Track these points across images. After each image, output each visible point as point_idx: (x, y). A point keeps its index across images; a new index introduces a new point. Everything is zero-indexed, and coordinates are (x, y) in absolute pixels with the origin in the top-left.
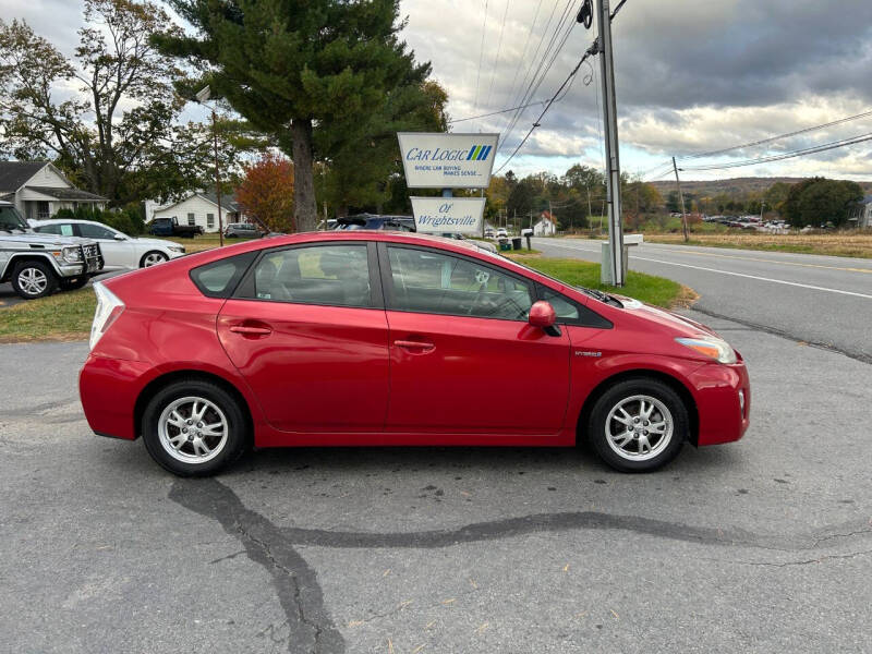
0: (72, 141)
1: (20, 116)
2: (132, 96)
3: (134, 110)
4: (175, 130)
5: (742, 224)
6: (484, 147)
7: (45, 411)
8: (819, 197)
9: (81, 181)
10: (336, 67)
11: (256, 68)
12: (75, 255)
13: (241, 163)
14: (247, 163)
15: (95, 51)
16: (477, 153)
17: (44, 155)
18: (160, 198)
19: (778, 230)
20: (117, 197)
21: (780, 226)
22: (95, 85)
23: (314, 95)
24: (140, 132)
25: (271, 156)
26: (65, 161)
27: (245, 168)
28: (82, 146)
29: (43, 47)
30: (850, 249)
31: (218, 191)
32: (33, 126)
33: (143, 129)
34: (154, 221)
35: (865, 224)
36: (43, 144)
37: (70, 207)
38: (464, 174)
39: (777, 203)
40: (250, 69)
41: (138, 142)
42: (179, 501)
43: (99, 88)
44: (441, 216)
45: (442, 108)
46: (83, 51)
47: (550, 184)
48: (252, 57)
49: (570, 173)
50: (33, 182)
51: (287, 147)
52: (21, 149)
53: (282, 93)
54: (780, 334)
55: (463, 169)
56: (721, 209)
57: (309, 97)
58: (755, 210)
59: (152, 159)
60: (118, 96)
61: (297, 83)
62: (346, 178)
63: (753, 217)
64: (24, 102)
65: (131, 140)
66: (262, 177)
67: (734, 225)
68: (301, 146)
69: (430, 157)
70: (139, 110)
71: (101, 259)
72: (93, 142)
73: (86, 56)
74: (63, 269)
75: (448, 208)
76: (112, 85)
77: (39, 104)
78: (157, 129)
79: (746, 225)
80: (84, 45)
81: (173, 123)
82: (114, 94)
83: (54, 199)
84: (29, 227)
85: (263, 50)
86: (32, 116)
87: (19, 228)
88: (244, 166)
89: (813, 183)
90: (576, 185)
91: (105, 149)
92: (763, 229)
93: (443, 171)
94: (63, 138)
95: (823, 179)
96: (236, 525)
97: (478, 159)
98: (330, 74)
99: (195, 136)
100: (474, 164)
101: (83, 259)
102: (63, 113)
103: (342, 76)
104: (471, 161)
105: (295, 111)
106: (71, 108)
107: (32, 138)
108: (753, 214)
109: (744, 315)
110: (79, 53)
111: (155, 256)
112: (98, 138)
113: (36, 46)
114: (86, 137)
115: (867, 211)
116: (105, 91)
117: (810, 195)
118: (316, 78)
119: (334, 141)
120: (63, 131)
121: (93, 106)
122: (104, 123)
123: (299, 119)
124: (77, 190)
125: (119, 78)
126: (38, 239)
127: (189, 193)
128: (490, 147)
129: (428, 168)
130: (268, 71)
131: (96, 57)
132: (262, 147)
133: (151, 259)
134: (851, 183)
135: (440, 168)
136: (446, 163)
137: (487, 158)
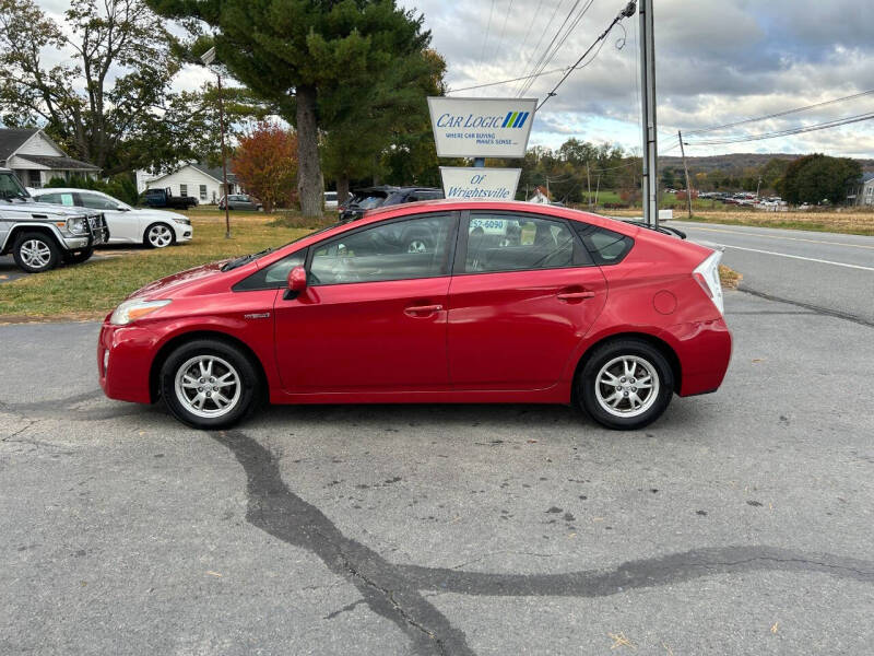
0: (62, 108)
1: (8, 81)
2: (123, 63)
3: (127, 76)
4: (169, 98)
5: (739, 201)
6: (521, 114)
7: (77, 405)
8: (818, 174)
9: (71, 149)
10: (343, 30)
11: (260, 30)
12: (80, 227)
13: (235, 134)
14: (242, 133)
15: (85, 15)
16: (513, 120)
17: (34, 122)
18: (152, 168)
19: (773, 207)
20: (109, 167)
21: (776, 203)
22: (85, 49)
23: (320, 60)
24: (133, 99)
25: (267, 126)
26: (55, 130)
27: (239, 139)
28: (73, 113)
29: (31, 11)
30: (865, 228)
31: (212, 161)
32: (23, 91)
33: (136, 96)
34: (148, 192)
35: (863, 203)
36: (33, 111)
37: (62, 176)
38: (498, 142)
39: (773, 179)
40: (253, 31)
41: (130, 110)
42: (260, 526)
43: (89, 53)
44: (473, 187)
45: (440, 78)
46: (72, 14)
47: (544, 158)
48: (256, 19)
49: (564, 147)
50: (22, 150)
51: (289, 114)
52: (10, 116)
53: (286, 58)
54: (853, 318)
55: (498, 137)
56: (717, 187)
57: (315, 62)
58: (751, 186)
59: (144, 128)
60: (109, 61)
61: (302, 46)
62: (347, 149)
63: (749, 194)
64: (12, 66)
65: (123, 108)
66: (260, 146)
67: (731, 202)
68: (306, 114)
69: (463, 123)
70: (131, 77)
71: (106, 230)
72: (83, 110)
73: (76, 19)
74: (68, 241)
75: (480, 179)
76: (102, 49)
77: (28, 69)
78: (149, 96)
79: (741, 202)
80: (74, 8)
81: (167, 91)
82: (105, 59)
83: (46, 168)
84: (29, 196)
85: (268, 11)
86: (20, 81)
87: (19, 197)
88: (239, 136)
89: (811, 160)
90: (571, 159)
91: (96, 117)
92: (758, 206)
93: (476, 139)
94: (53, 104)
95: (822, 155)
96: (340, 561)
97: (515, 126)
98: (335, 38)
99: (188, 104)
100: (510, 132)
101: (88, 230)
102: (52, 78)
103: (348, 39)
104: (506, 128)
105: (300, 77)
106: (60, 73)
107: (21, 104)
108: (750, 191)
109: (799, 297)
110: (68, 17)
111: (160, 228)
112: (89, 105)
113: (23, 9)
114: (77, 104)
115: (865, 189)
116: (95, 56)
117: (808, 173)
118: (323, 42)
119: (340, 109)
120: (52, 97)
121: (84, 72)
122: (95, 89)
123: (304, 85)
124: (69, 159)
125: (110, 43)
126: (40, 209)
127: (181, 163)
128: (527, 114)
129: (459, 136)
130: (273, 34)
131: (86, 20)
132: (260, 115)
133: (155, 231)
134: (850, 159)
135: (473, 136)
136: (479, 130)
137: (524, 126)
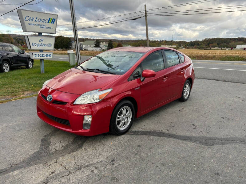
6: (53, 19)
8: (62, 41)
16: (51, 21)
38: (47, 28)
44: (40, 43)
55: (47, 26)
69: (34, 20)
75: (42, 40)
89: (59, 37)
95: (62, 36)
97: (52, 23)
100: (50, 25)
104: (49, 23)
115: (73, 45)
117: (59, 40)
128: (55, 19)
129: (33, 24)
134: (68, 37)
135: (38, 25)
136: (40, 23)
137: (54, 23)
